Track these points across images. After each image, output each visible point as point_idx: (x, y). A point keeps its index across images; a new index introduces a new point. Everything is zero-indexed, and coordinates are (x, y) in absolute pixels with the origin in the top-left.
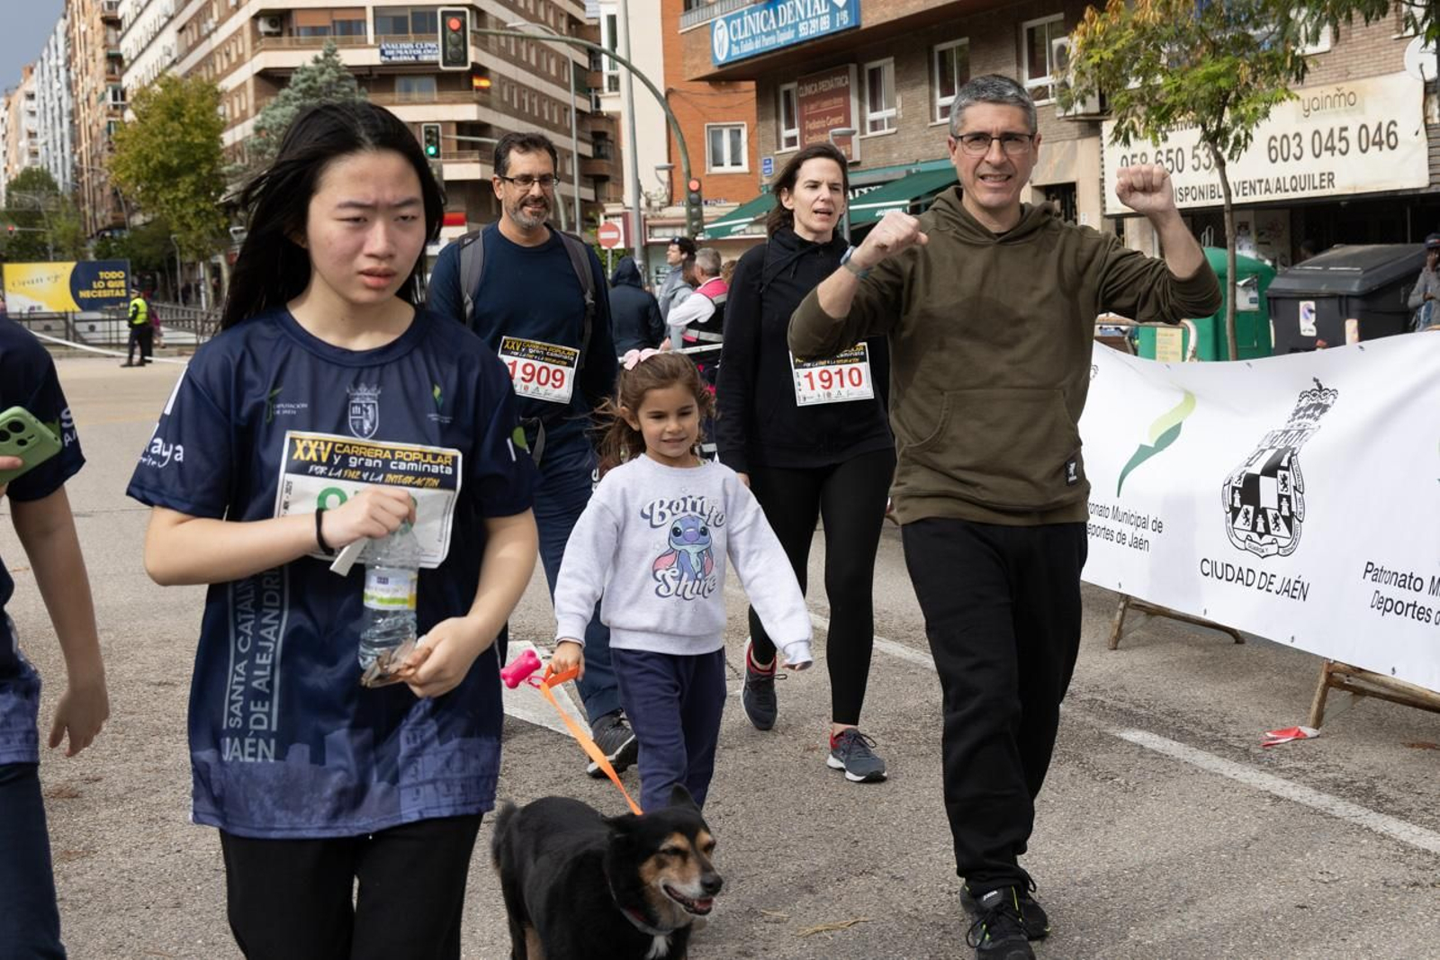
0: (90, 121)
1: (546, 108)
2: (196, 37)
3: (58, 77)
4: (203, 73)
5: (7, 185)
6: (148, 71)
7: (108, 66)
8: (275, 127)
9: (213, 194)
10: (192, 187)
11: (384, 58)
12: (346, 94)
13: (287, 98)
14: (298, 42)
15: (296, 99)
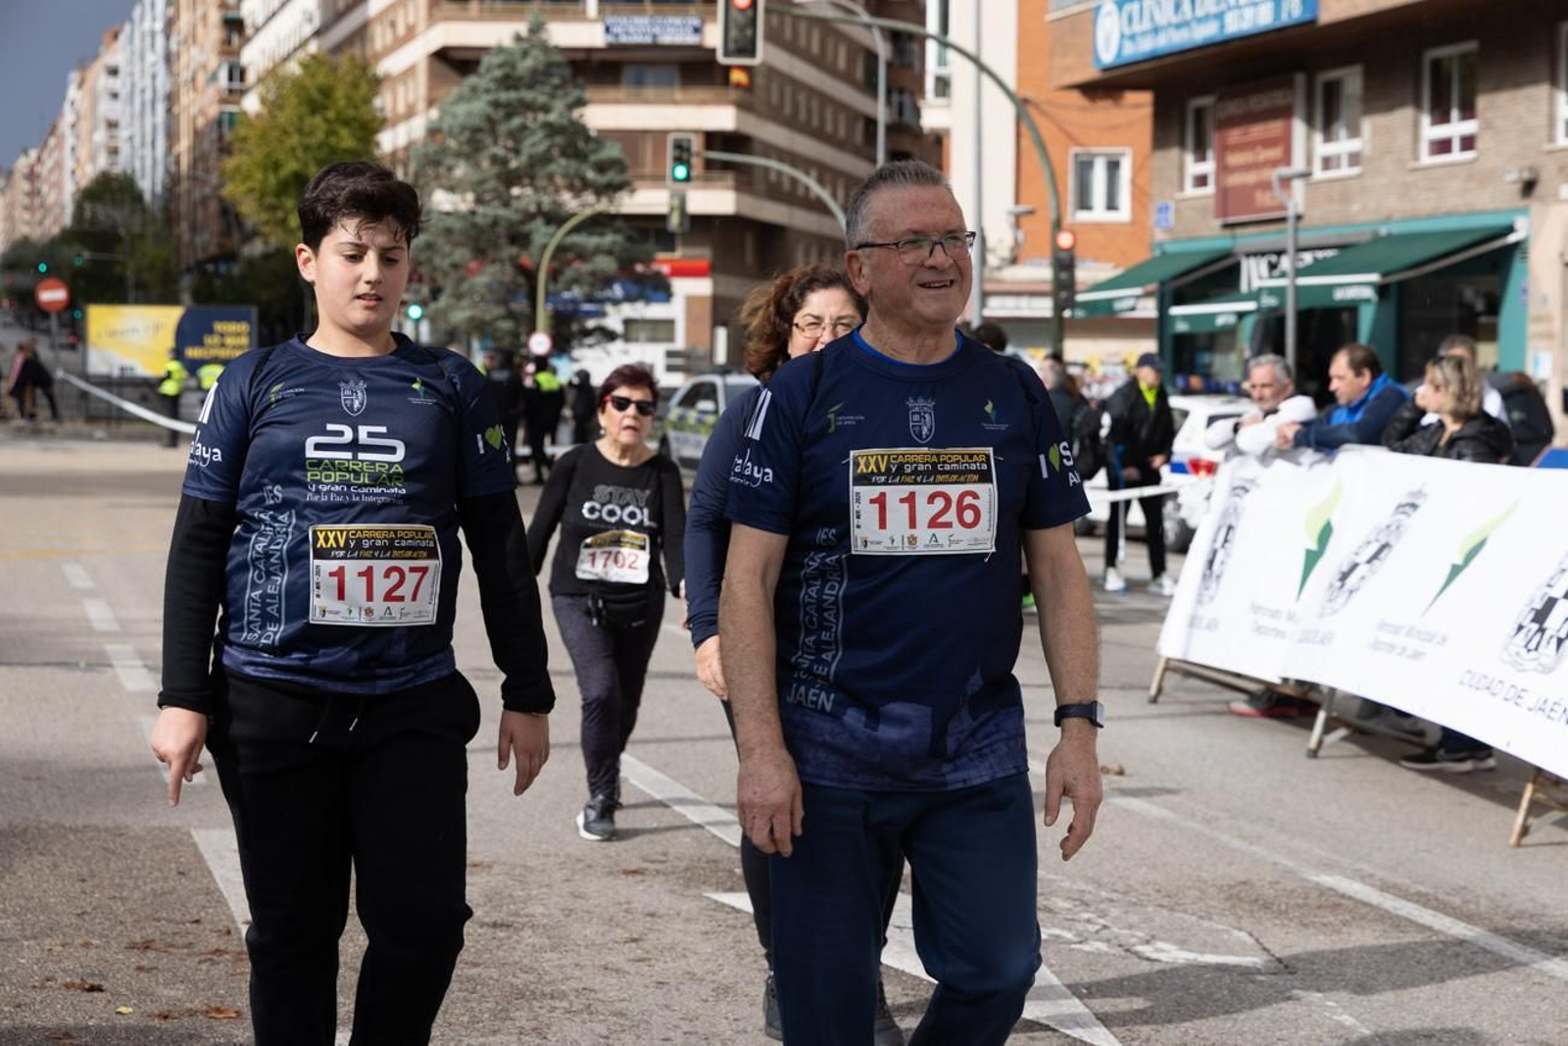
0: (194, 110)
1: (829, 115)
3: (153, 46)
5: (74, 194)
6: (281, 42)
7: (223, 35)
8: (456, 130)
11: (609, 38)
12: (557, 87)
13: (474, 90)
14: (491, 11)
15: (487, 91)
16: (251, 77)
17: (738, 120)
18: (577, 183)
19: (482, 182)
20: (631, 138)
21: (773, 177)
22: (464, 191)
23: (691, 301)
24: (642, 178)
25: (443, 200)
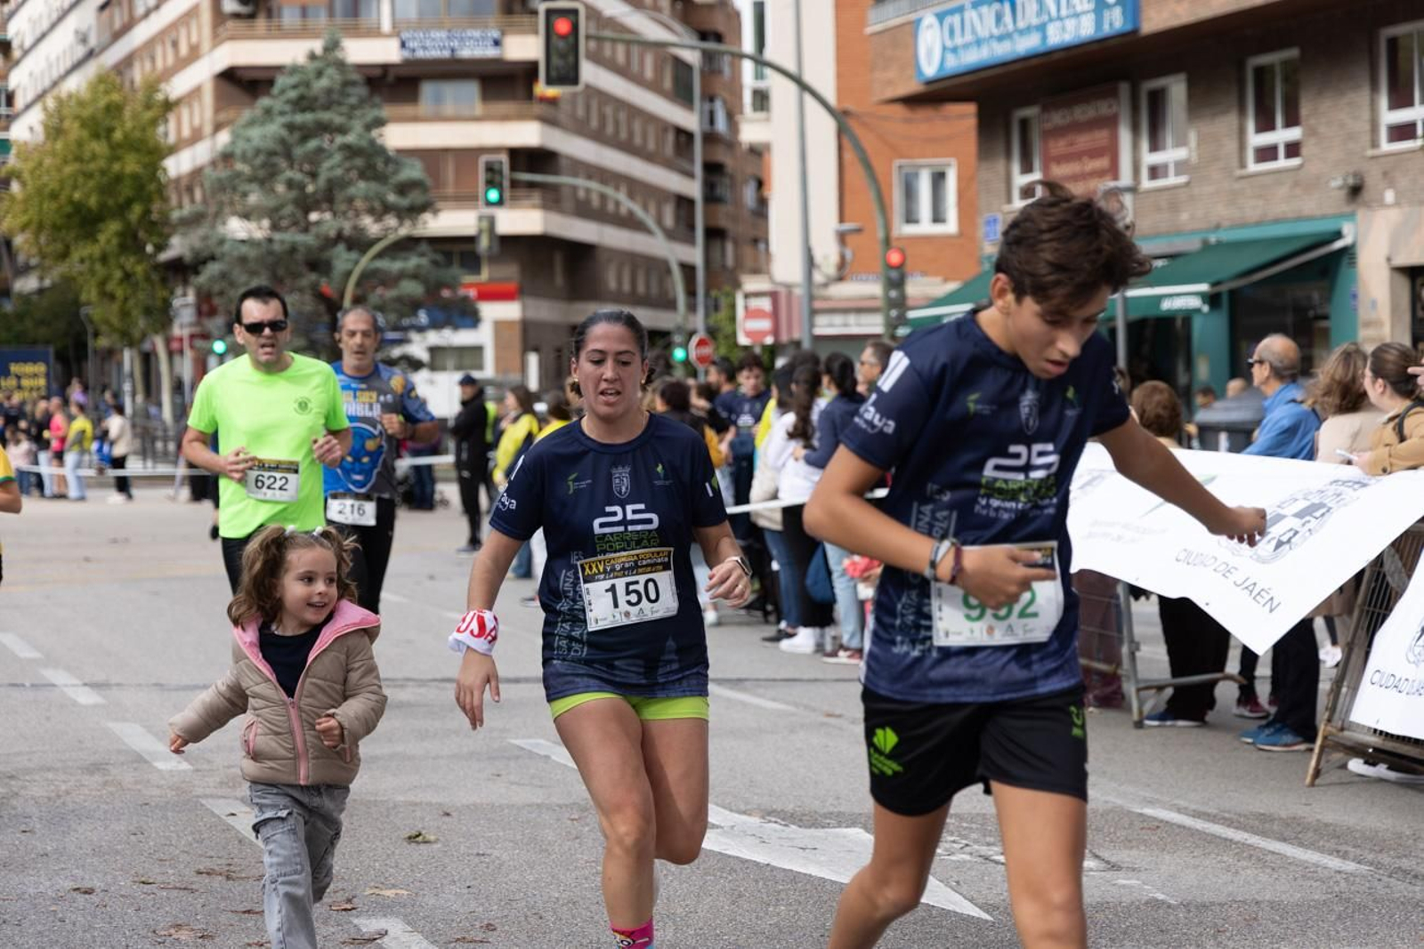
1: (637, 126)
2: (126, 18)
4: (137, 70)
6: (50, 66)
8: (250, 154)
9: (149, 248)
10: (116, 241)
11: (405, 53)
12: (353, 108)
13: (268, 111)
14: (280, 28)
15: (282, 113)
16: (20, 102)
17: (541, 135)
18: (377, 205)
19: (276, 209)
20: (432, 157)
21: (581, 194)
22: (259, 219)
23: (499, 326)
24: (445, 198)
25: (236, 228)
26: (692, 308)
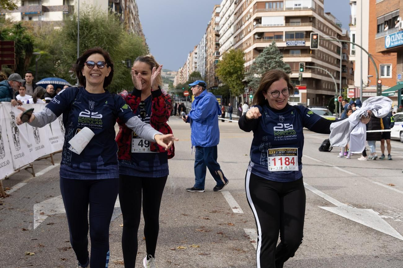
0: (210, 60)
1: (330, 59)
2: (239, 39)
3: (203, 49)
4: (240, 48)
5: (189, 76)
6: (226, 48)
7: (216, 46)
8: (258, 63)
9: (241, 79)
10: (236, 78)
11: (287, 45)
12: (277, 54)
13: (262, 55)
14: (265, 41)
15: (264, 55)
16: (221, 54)
17: (312, 60)
19: (263, 72)
20: (291, 63)
21: (319, 70)
22: (260, 74)
23: (302, 94)
24: (293, 71)
25: (256, 76)
26: (338, 91)
